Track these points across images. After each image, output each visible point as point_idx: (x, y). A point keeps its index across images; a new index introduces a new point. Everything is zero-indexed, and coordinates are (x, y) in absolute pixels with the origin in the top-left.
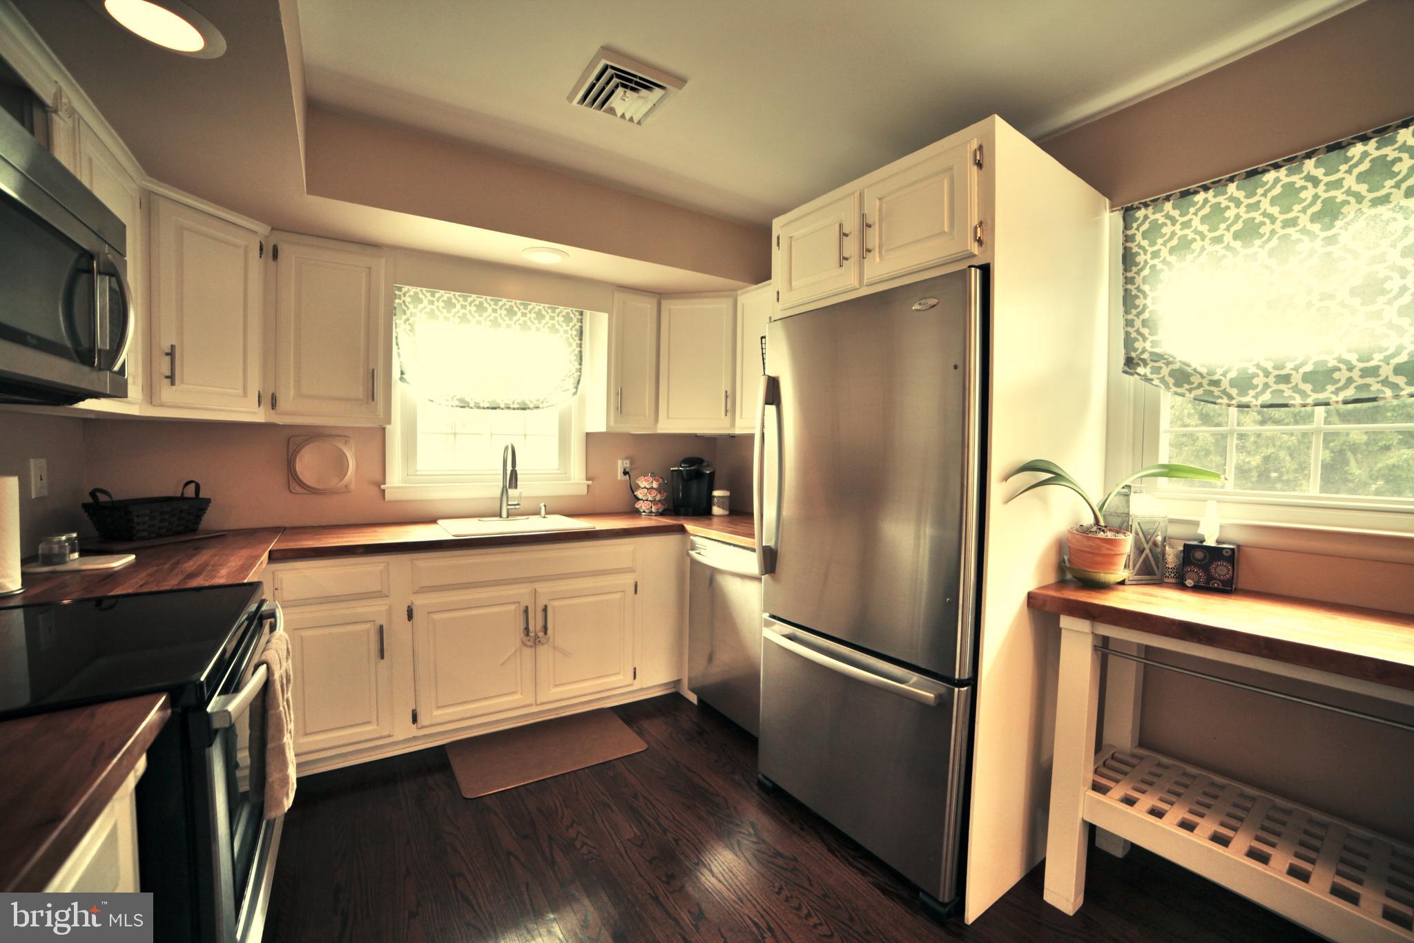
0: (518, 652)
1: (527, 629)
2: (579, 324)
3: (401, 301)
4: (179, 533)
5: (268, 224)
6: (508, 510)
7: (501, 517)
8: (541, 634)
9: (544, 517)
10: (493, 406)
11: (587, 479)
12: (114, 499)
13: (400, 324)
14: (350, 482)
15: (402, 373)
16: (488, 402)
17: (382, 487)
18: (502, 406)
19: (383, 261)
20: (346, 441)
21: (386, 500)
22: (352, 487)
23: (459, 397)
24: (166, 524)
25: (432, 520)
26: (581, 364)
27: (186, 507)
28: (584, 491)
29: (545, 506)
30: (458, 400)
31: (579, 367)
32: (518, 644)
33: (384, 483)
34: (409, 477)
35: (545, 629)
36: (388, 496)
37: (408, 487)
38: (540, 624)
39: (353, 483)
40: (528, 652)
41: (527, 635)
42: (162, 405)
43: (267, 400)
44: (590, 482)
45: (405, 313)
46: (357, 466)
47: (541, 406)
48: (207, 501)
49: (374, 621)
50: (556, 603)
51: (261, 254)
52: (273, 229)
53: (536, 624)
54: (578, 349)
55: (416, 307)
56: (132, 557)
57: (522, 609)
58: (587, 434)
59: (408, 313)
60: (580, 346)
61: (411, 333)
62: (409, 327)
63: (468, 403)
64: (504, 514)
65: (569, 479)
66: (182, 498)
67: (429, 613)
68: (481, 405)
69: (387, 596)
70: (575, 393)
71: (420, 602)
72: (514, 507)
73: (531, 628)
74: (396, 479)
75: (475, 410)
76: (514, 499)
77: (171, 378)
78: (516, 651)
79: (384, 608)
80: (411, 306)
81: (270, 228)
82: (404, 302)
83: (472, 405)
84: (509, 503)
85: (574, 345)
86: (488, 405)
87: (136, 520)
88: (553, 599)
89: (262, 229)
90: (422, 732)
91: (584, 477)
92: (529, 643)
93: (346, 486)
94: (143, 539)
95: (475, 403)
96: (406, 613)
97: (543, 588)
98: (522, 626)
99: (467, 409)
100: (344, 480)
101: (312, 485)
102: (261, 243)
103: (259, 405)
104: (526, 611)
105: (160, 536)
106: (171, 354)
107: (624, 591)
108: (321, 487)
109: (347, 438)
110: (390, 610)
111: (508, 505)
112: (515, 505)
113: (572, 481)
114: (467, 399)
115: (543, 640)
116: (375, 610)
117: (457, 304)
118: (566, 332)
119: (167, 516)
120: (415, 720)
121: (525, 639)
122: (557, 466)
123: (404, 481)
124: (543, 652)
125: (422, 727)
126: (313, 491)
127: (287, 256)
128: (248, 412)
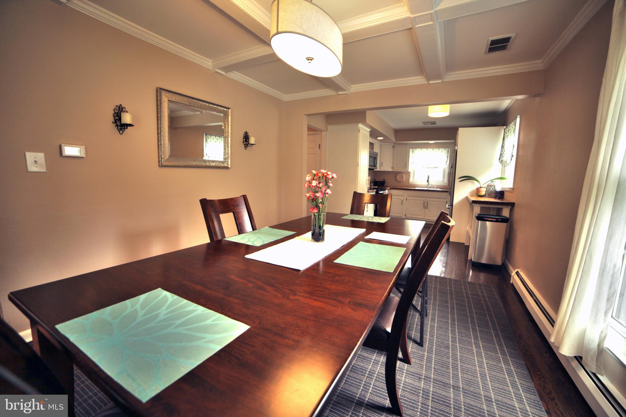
1: (424, 205)
2: (448, 150)
12: (376, 181)
21: (409, 184)
22: (404, 181)
26: (448, 158)
33: (409, 181)
35: (427, 206)
40: (424, 209)
42: (381, 169)
43: (392, 168)
46: (406, 177)
48: (385, 182)
50: (430, 202)
51: (392, 147)
53: (426, 205)
66: (383, 181)
67: (409, 200)
69: (404, 196)
71: (408, 198)
73: (425, 204)
74: (411, 180)
77: (382, 166)
78: (422, 209)
85: (447, 154)
87: (378, 183)
89: (393, 144)
96: (406, 199)
97: (428, 199)
101: (399, 180)
104: (424, 202)
106: (382, 163)
109: (404, 173)
110: (404, 198)
116: (402, 198)
118: (445, 152)
120: (405, 216)
121: (424, 207)
123: (413, 181)
124: (427, 210)
125: (406, 217)
126: (399, 182)
127: (396, 147)
128: (390, 169)
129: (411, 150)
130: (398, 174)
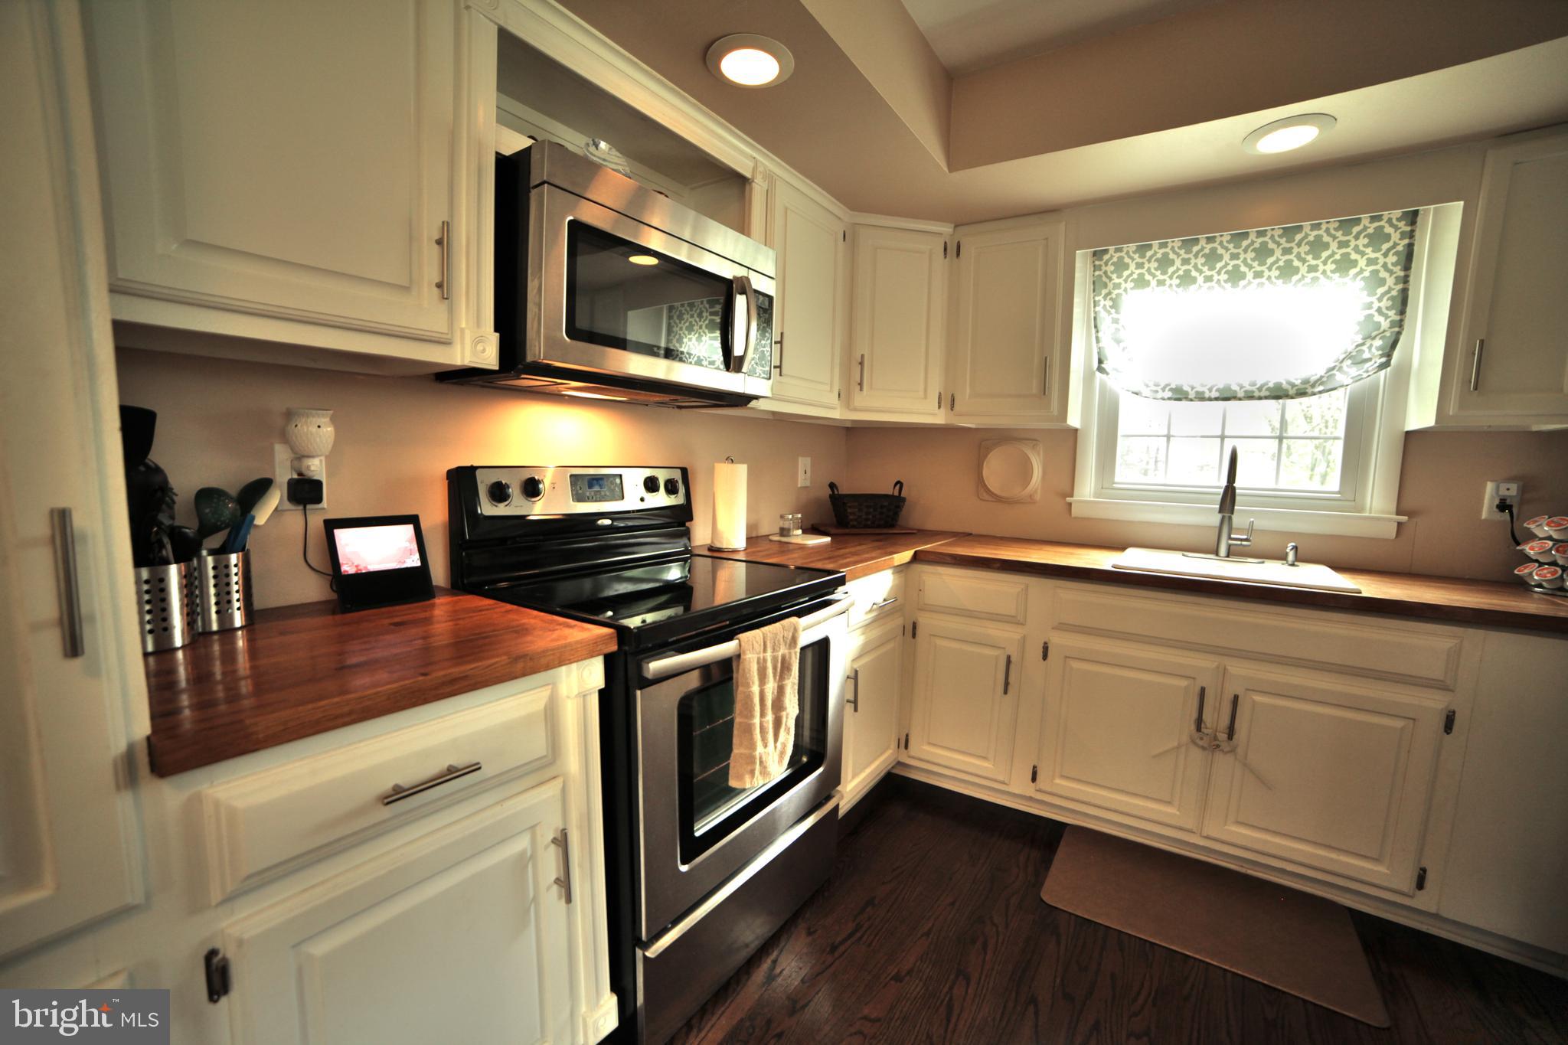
0: (1183, 749)
1: (1199, 723)
2: (1406, 241)
3: (1101, 273)
4: (879, 527)
5: (951, 222)
6: (1229, 546)
7: (1217, 554)
8: (1222, 736)
9: (1293, 565)
10: (1225, 396)
11: (1398, 513)
12: (840, 493)
13: (1099, 301)
14: (1036, 491)
15: (1100, 362)
16: (1217, 390)
17: (1069, 499)
18: (1241, 394)
19: (1062, 226)
20: (1034, 445)
21: (1073, 516)
22: (1038, 497)
23: (1173, 386)
24: (870, 517)
25: (1121, 547)
26: (1402, 312)
27: (886, 504)
28: (1391, 531)
29: (1295, 548)
30: (1171, 390)
31: (1398, 318)
32: (1185, 738)
33: (1072, 496)
34: (1104, 491)
35: (1231, 732)
36: (1075, 511)
37: (1102, 502)
38: (1225, 721)
39: (1039, 491)
40: (1196, 754)
41: (1199, 729)
42: (856, 410)
43: (946, 402)
44: (1404, 518)
45: (1105, 286)
46: (1044, 473)
47: (1310, 390)
48: (904, 500)
49: (1004, 648)
50: (1255, 698)
51: (945, 254)
52: (956, 226)
53: (1216, 718)
54: (1400, 286)
55: (1120, 277)
56: (828, 539)
57: (1198, 690)
58: (1408, 433)
59: (1110, 286)
60: (1405, 280)
61: (1113, 311)
62: (1111, 303)
63: (1187, 393)
64: (1223, 551)
65: (1361, 509)
66: (893, 496)
67: (1066, 657)
68: (1207, 395)
69: (1022, 624)
70: (1384, 366)
71: (1057, 640)
72: (1239, 543)
73: (1207, 716)
74: (1087, 489)
75: (1197, 404)
76: (1240, 531)
77: (861, 384)
78: (1178, 747)
79: (1017, 637)
80: (1114, 276)
81: (953, 226)
82: (1105, 273)
83: (1192, 395)
84: (1233, 536)
85: (1390, 281)
86: (1217, 395)
87: (849, 510)
88: (1253, 690)
89: (946, 229)
90: (1039, 796)
91: (1393, 507)
92: (1201, 743)
93: (1031, 496)
94: (854, 527)
95: (1197, 393)
96: (1042, 650)
97: (1238, 668)
98: (1195, 715)
99: (1184, 403)
100: (1028, 488)
101: (995, 492)
102: (945, 243)
103: (939, 407)
104: (1202, 694)
105: (866, 526)
106: (861, 363)
107: (1414, 719)
108: (1003, 494)
109: (1034, 442)
110: (1024, 640)
111: (1230, 538)
112: (1241, 540)
113: (1367, 514)
114: (1186, 388)
115: (1225, 746)
116: (1007, 635)
117: (1176, 260)
119: (871, 510)
120: (1033, 781)
121: (1196, 735)
122: (1336, 488)
123: (1096, 495)
124: (1223, 763)
125: (1040, 791)
126: (998, 499)
127: (969, 250)
128: (928, 413)
129: (1082, 260)
130: (989, 450)
